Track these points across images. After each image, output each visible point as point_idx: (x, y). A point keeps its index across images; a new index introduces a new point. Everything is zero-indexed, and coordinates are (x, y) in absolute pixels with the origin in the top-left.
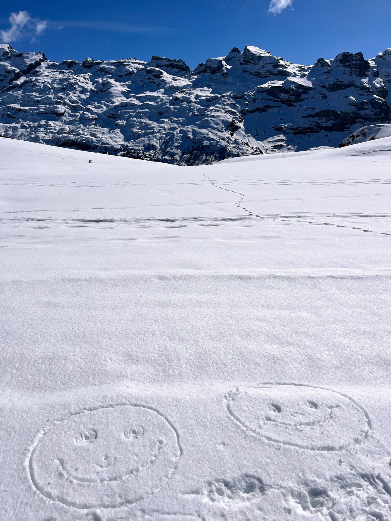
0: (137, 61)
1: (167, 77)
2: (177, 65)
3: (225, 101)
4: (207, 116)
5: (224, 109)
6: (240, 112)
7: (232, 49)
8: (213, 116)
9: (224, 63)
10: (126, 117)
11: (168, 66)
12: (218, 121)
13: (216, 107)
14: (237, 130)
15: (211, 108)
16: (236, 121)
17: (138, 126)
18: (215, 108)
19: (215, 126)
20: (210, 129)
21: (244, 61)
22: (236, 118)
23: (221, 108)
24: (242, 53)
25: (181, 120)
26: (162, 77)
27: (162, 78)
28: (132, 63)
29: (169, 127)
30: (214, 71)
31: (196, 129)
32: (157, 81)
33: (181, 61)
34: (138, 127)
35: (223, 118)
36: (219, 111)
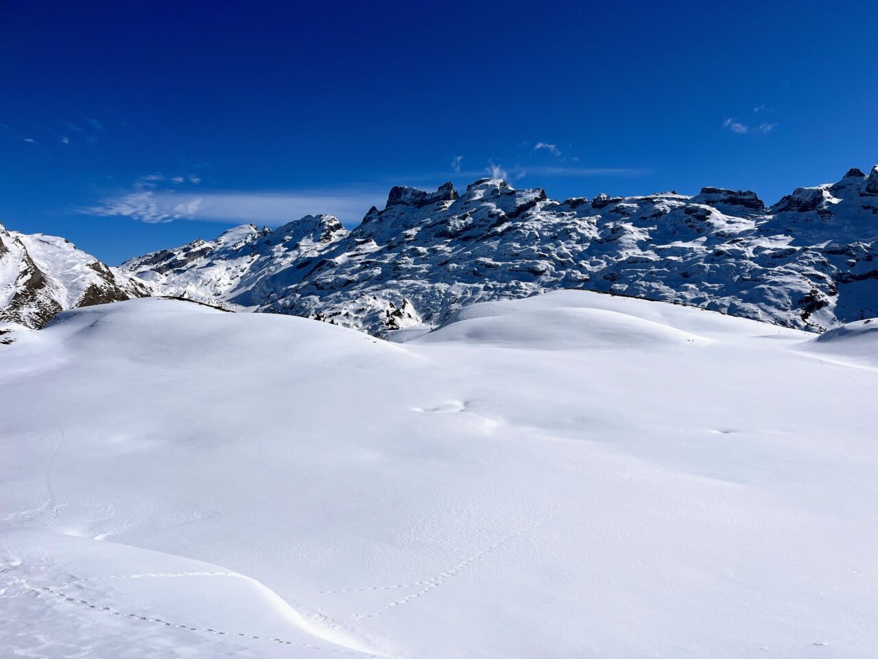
0: (676, 196)
1: (718, 218)
2: (741, 199)
3: (806, 257)
4: (764, 282)
5: (800, 271)
6: (833, 277)
7: (849, 170)
8: (775, 283)
9: (826, 194)
10: (630, 278)
11: (726, 201)
12: (782, 291)
13: (786, 268)
14: (819, 308)
15: (776, 269)
16: (820, 293)
17: (644, 293)
18: (783, 270)
19: (774, 299)
20: (762, 304)
21: (868, 190)
22: (822, 288)
23: (796, 269)
24: (868, 176)
25: (717, 286)
26: (708, 218)
27: (708, 221)
28: (667, 198)
29: (695, 297)
30: (804, 208)
31: (738, 302)
32: (698, 224)
33: (750, 193)
34: (643, 295)
35: (793, 287)
36: (789, 274)
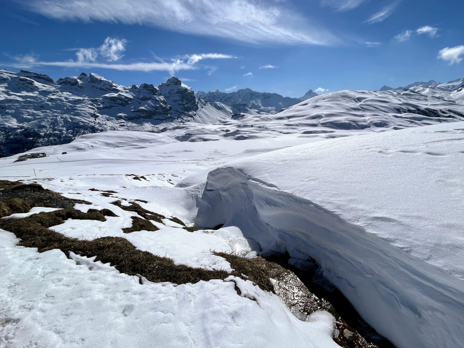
0: (8, 72)
1: (36, 84)
2: (43, 78)
3: (86, 102)
4: (77, 110)
5: (87, 106)
6: (96, 108)
7: (81, 73)
8: (81, 110)
9: (79, 81)
10: (14, 108)
11: (35, 77)
12: (86, 113)
13: (81, 105)
14: (98, 117)
15: (78, 105)
16: (96, 113)
17: (27, 114)
18: (81, 106)
19: (84, 115)
20: (81, 117)
21: (91, 81)
22: (95, 111)
23: (85, 106)
24: (88, 76)
25: (59, 111)
26: (34, 84)
27: (34, 85)
28: (4, 72)
29: (52, 115)
30: (73, 85)
31: (72, 117)
32: (30, 86)
33: (46, 75)
34: (27, 115)
35: (88, 111)
36: (84, 107)
